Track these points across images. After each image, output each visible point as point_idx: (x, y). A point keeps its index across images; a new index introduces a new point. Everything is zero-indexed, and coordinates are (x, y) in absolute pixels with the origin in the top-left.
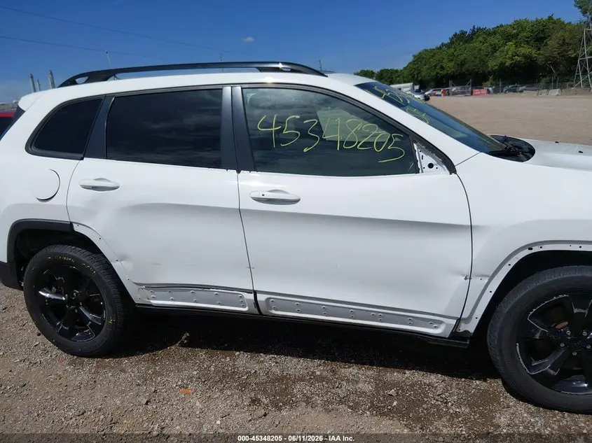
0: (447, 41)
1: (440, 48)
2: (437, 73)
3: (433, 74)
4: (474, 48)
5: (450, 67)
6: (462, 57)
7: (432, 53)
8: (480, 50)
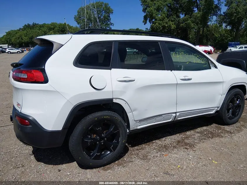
0: (22, 27)
1: (19, 30)
2: (20, 41)
3: (18, 41)
4: (36, 32)
5: (25, 39)
6: (31, 35)
7: (16, 32)
8: (38, 33)
